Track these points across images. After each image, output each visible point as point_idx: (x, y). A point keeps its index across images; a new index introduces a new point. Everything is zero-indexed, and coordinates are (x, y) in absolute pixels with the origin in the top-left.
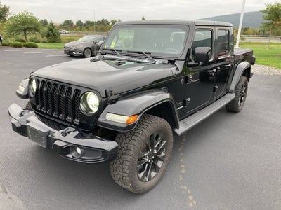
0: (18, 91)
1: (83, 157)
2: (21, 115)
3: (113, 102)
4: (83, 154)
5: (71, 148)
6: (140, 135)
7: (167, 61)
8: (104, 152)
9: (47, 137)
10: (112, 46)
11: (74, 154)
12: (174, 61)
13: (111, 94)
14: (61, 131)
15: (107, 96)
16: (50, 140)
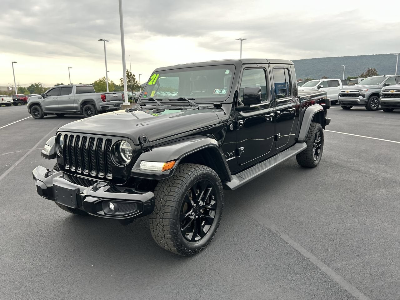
0: (43, 151)
1: (117, 213)
2: (47, 175)
3: (147, 149)
4: (116, 210)
5: (103, 203)
6: (179, 186)
7: (213, 106)
8: (139, 204)
9: (77, 195)
10: (152, 96)
11: (106, 211)
12: (221, 105)
13: (145, 141)
14: (92, 186)
15: (140, 143)
16: (79, 198)
